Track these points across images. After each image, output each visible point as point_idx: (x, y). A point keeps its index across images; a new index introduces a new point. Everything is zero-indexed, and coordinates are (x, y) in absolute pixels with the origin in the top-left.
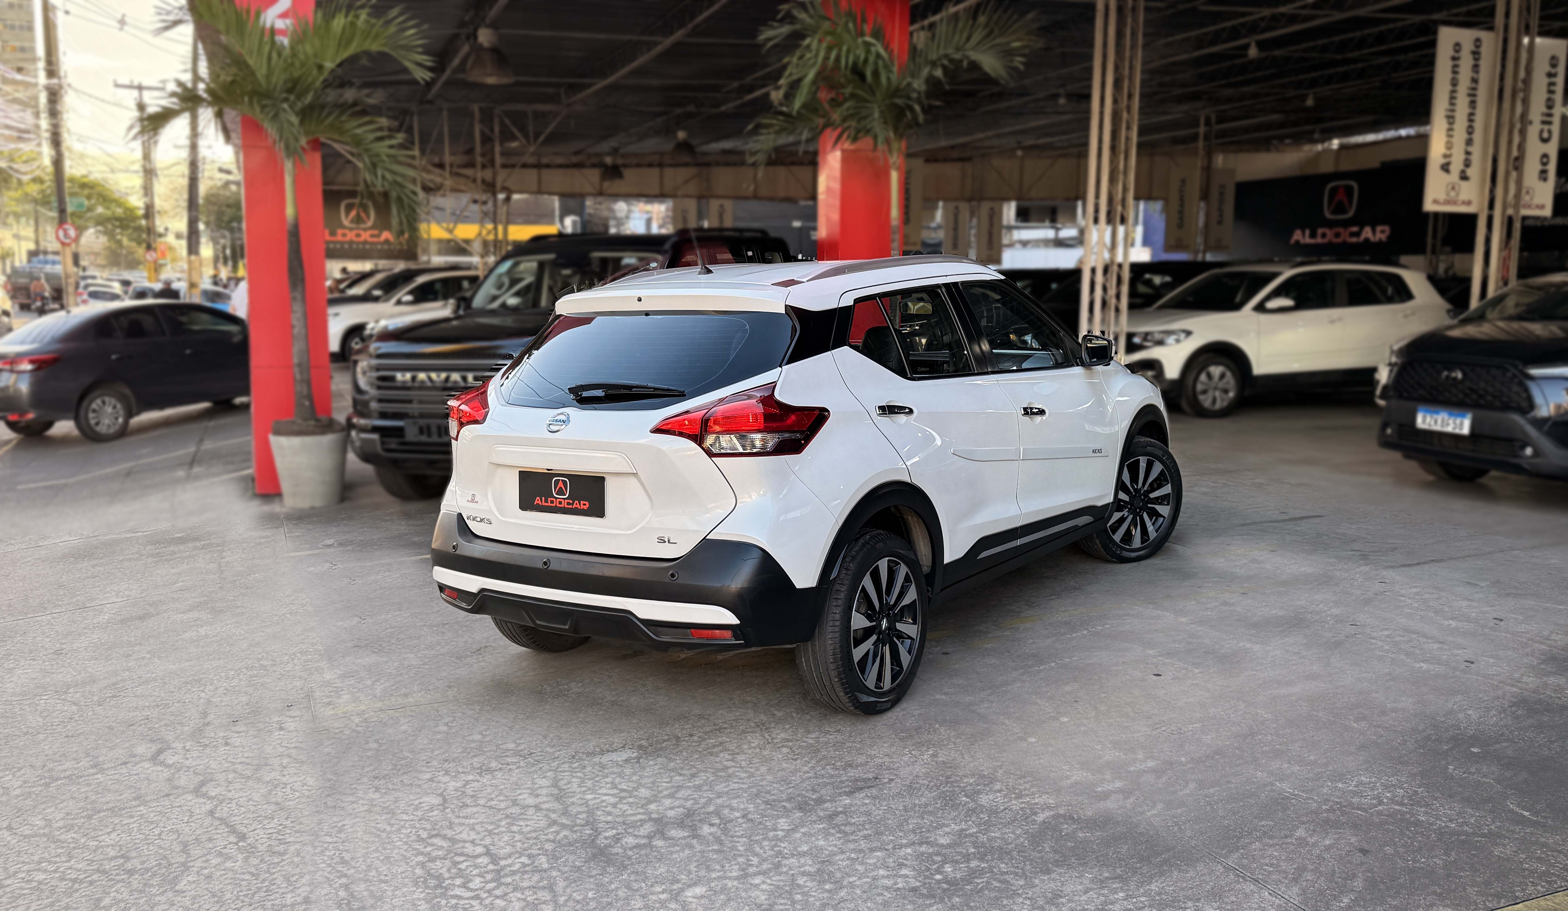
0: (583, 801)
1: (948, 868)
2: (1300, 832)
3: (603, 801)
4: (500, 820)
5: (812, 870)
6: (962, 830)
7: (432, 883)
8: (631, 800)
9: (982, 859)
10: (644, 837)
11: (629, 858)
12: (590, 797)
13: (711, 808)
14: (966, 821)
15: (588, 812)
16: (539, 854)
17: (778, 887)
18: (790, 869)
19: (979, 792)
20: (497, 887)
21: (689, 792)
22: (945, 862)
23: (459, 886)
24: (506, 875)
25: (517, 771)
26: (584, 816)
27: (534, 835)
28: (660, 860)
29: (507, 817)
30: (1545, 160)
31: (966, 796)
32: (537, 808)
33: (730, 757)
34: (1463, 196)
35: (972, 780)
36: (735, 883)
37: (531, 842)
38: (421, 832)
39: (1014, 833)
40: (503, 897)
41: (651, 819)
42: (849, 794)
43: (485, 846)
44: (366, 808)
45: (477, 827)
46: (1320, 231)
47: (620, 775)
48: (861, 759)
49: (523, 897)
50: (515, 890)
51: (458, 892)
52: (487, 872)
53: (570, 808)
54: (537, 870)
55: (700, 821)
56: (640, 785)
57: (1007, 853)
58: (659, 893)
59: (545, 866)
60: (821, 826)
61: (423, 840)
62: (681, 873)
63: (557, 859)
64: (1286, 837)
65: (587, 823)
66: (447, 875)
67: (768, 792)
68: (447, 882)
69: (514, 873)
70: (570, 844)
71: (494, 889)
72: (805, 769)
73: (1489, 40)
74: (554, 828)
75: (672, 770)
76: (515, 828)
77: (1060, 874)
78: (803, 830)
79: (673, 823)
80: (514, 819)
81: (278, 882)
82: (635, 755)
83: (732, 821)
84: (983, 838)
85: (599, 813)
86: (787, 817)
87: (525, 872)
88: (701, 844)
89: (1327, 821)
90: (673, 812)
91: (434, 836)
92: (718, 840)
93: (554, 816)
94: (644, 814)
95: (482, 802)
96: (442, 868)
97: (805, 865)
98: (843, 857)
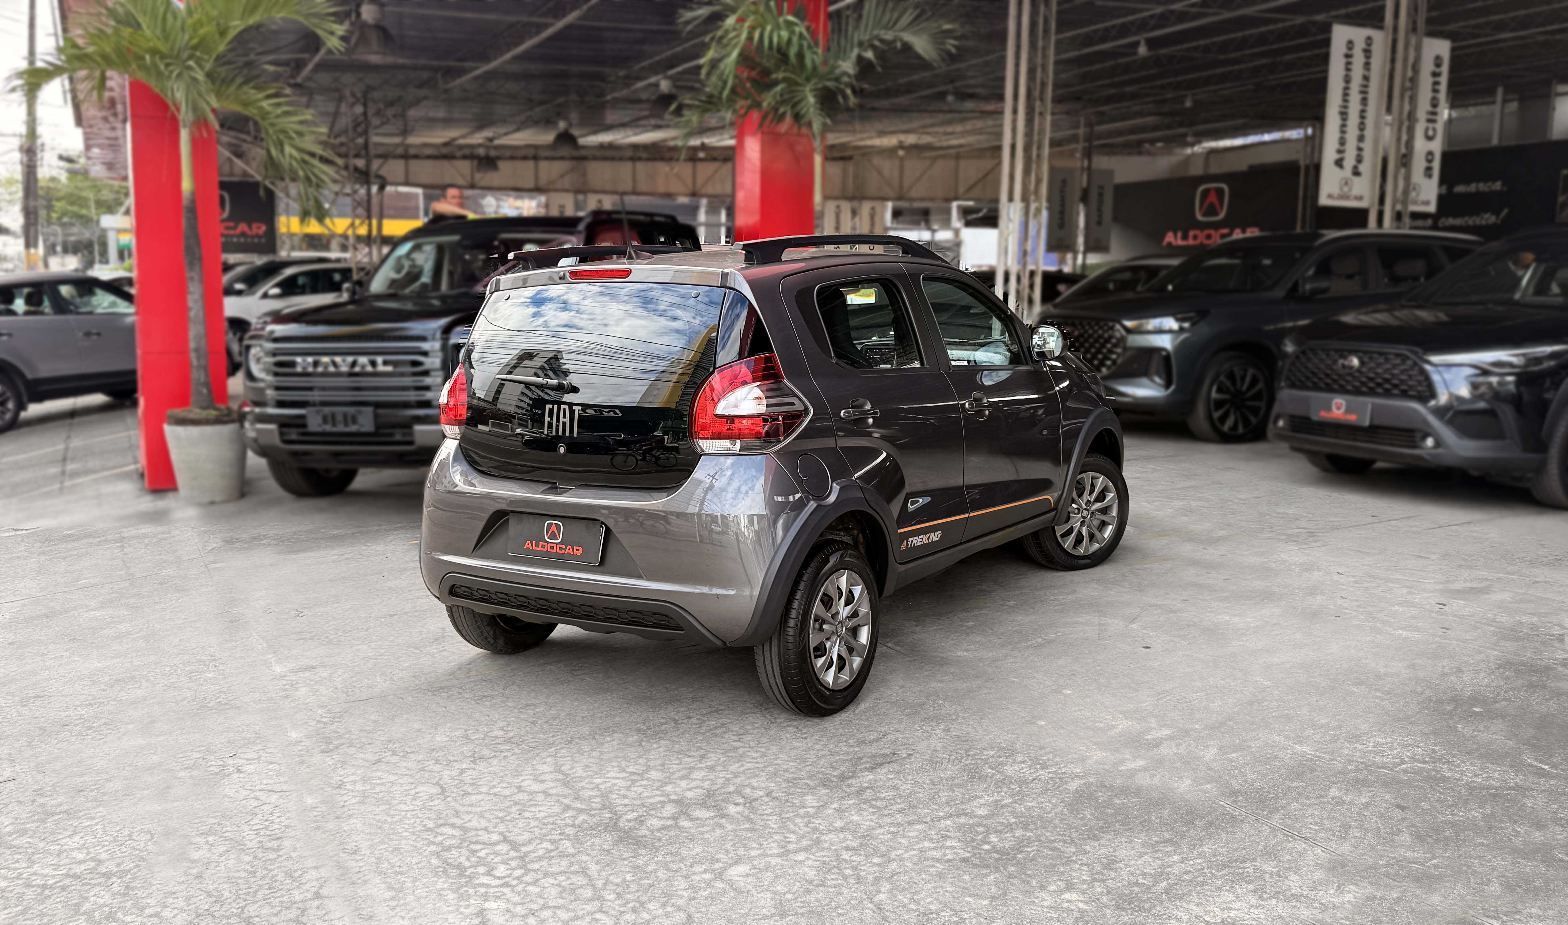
0: (593, 786)
1: (994, 838)
2: (1334, 792)
3: (615, 785)
4: (510, 807)
5: (855, 844)
6: (997, 801)
7: (454, 872)
8: (644, 783)
9: (1026, 828)
10: (668, 818)
11: (660, 840)
12: (598, 781)
13: (731, 788)
14: (998, 792)
15: (602, 796)
16: (562, 839)
17: (824, 862)
18: (831, 844)
19: (1001, 764)
20: (526, 874)
21: (703, 773)
22: (988, 832)
23: (483, 874)
24: (532, 861)
25: (513, 758)
26: (597, 800)
27: (551, 820)
28: (692, 840)
29: (516, 803)
30: (1430, 157)
31: (990, 767)
32: (546, 793)
35: (992, 753)
36: (778, 860)
37: (550, 827)
38: (426, 822)
39: (1050, 802)
41: (670, 801)
42: (872, 769)
43: (500, 833)
44: (358, 799)
45: (487, 815)
46: (1192, 233)
47: (625, 758)
48: (873, 736)
49: (556, 882)
51: (485, 880)
52: (512, 859)
53: (581, 793)
54: (563, 855)
55: (723, 800)
56: (648, 769)
57: (1050, 822)
58: (701, 873)
60: (851, 802)
61: (431, 829)
62: (718, 852)
64: (1322, 796)
65: (604, 807)
66: (467, 864)
67: (786, 771)
68: (469, 871)
69: (540, 858)
70: (592, 828)
71: (522, 876)
72: (817, 747)
74: (571, 813)
75: (679, 752)
76: (527, 814)
77: (1109, 840)
78: (835, 806)
79: (695, 804)
80: (524, 805)
81: (279, 878)
82: (635, 738)
83: (757, 799)
84: (1020, 808)
85: (614, 796)
86: (813, 794)
89: (1357, 781)
91: (441, 825)
92: (748, 819)
93: (566, 801)
94: (661, 796)
95: (484, 789)
96: (460, 856)
97: (845, 840)
98: (882, 830)
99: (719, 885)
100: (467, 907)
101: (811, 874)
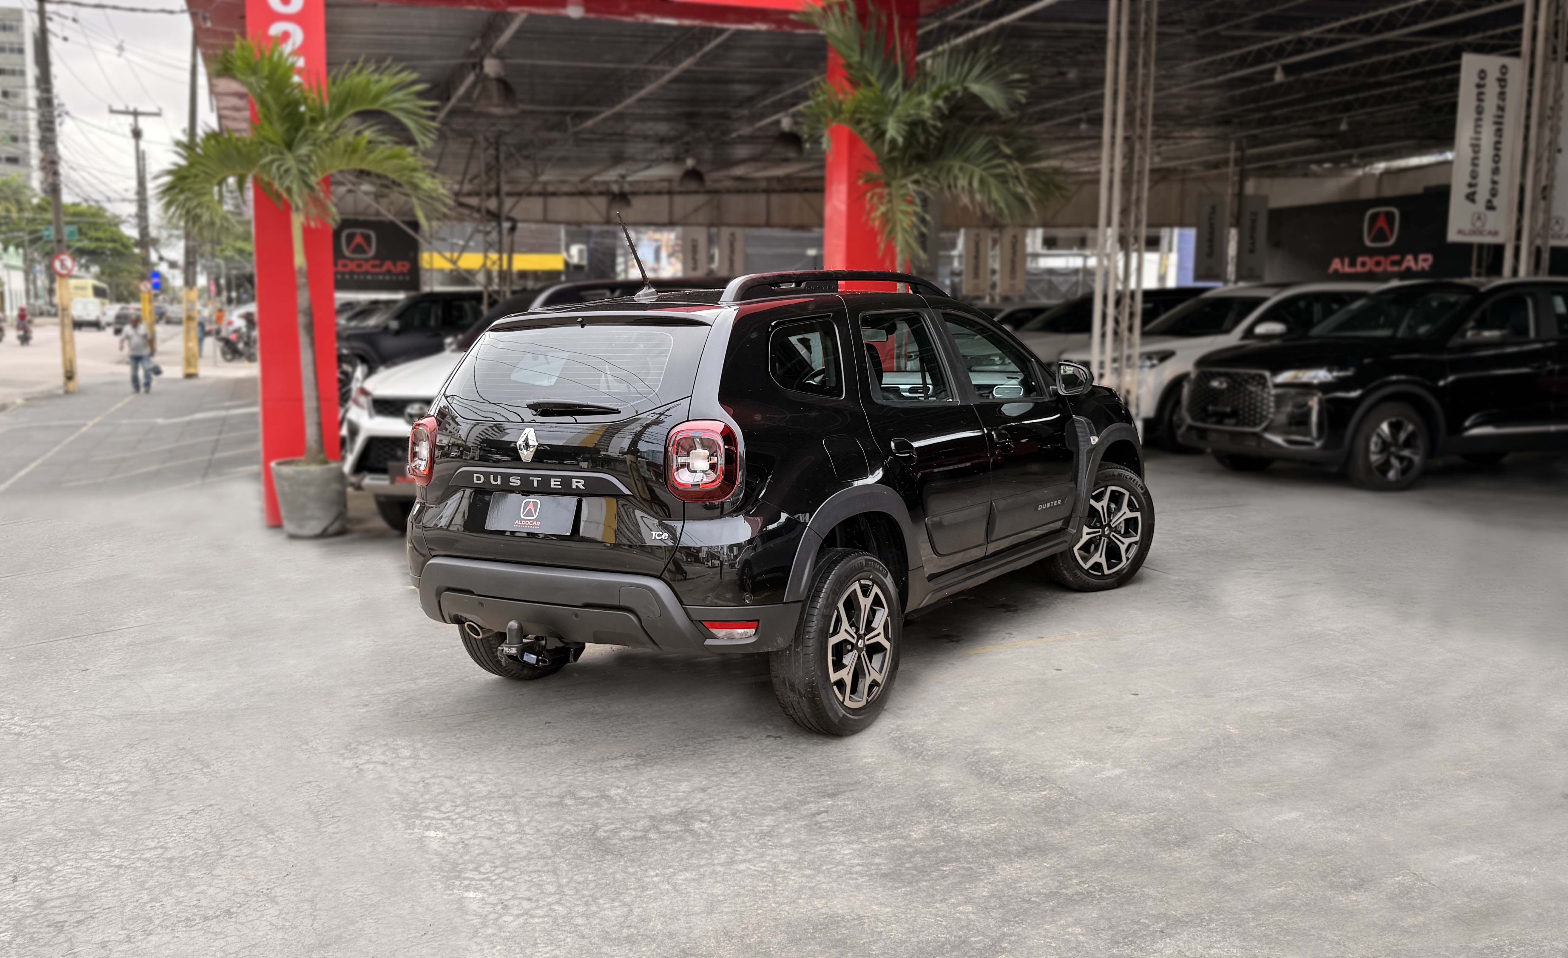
11: (626, 848)
13: (703, 807)
18: (774, 857)
26: (585, 813)
28: (654, 849)
34: (1489, 227)
36: (722, 868)
40: (512, 878)
41: (647, 817)
42: (833, 795)
46: (1360, 260)
47: (619, 779)
49: (529, 878)
51: (471, 874)
54: (541, 857)
55: (692, 817)
59: (549, 853)
60: (804, 823)
62: (673, 861)
63: (560, 848)
69: (521, 859)
70: (572, 836)
73: (1516, 67)
74: (558, 823)
75: (668, 775)
78: (786, 826)
79: (667, 819)
82: (633, 762)
83: (721, 817)
86: (773, 814)
87: (531, 859)
90: (668, 810)
92: (708, 834)
97: (787, 854)
99: (665, 886)
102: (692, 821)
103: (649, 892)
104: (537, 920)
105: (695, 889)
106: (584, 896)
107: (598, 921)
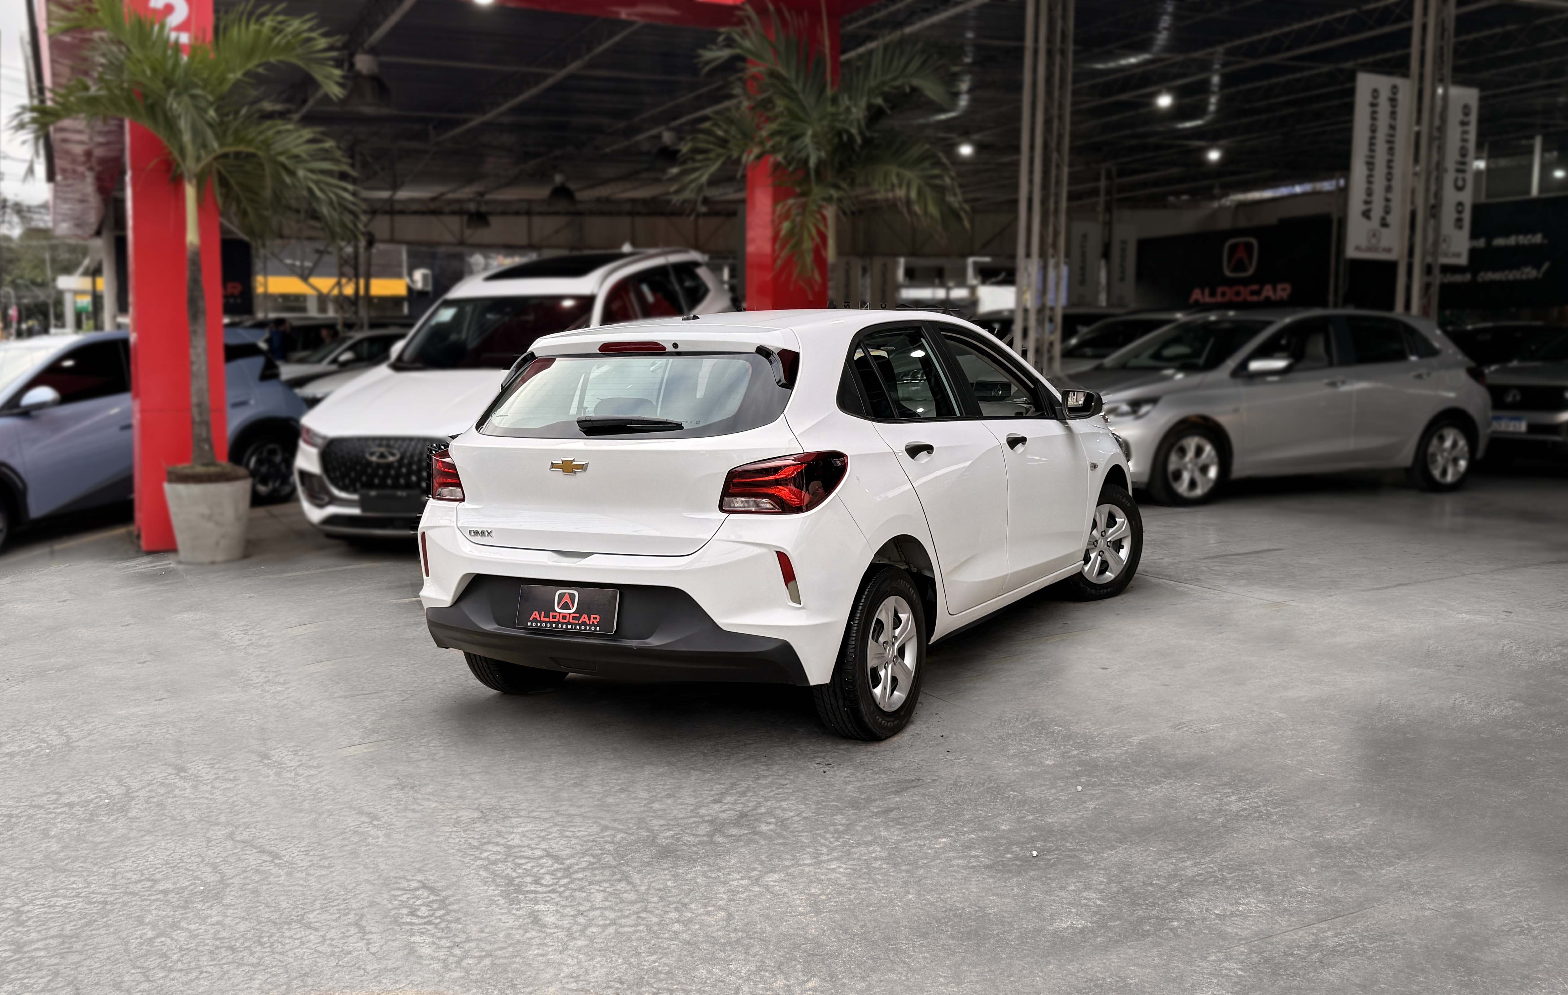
4: (550, 828)
7: (502, 881)
10: (704, 836)
11: (697, 853)
13: (763, 810)
14: (1020, 811)
15: (638, 818)
16: (602, 854)
17: (855, 870)
18: (862, 855)
20: (571, 882)
21: (735, 798)
22: (1011, 844)
23: (531, 883)
24: (576, 872)
26: (634, 821)
27: (591, 838)
28: (728, 852)
29: (556, 825)
30: (1460, 208)
32: (583, 816)
33: (764, 768)
34: (1384, 243)
36: (811, 868)
37: (590, 844)
38: (470, 841)
40: (581, 889)
41: (705, 821)
42: (897, 793)
43: (543, 850)
45: (528, 834)
46: (1220, 290)
48: (898, 764)
49: (601, 888)
50: (590, 884)
51: (533, 888)
52: (556, 871)
53: (618, 816)
54: (605, 867)
55: (755, 820)
58: (737, 881)
59: (614, 863)
60: (879, 820)
61: (474, 847)
62: (753, 863)
63: (623, 857)
65: (641, 827)
66: (514, 875)
67: (814, 795)
68: (517, 881)
69: (584, 869)
70: (631, 845)
71: (569, 883)
72: (844, 774)
73: (1406, 87)
74: (609, 832)
75: (710, 780)
77: (1125, 849)
78: (862, 824)
79: (728, 823)
80: (564, 826)
83: (788, 819)
86: (841, 814)
87: (596, 869)
88: (765, 839)
90: (724, 815)
91: (485, 843)
92: (780, 835)
93: (603, 822)
94: (694, 817)
95: (523, 813)
96: (507, 869)
97: (874, 851)
98: (909, 844)
99: (757, 889)
100: (518, 910)
101: (844, 880)
102: (756, 824)
103: (744, 896)
104: (629, 929)
105: (791, 890)
106: (670, 903)
107: (697, 927)
